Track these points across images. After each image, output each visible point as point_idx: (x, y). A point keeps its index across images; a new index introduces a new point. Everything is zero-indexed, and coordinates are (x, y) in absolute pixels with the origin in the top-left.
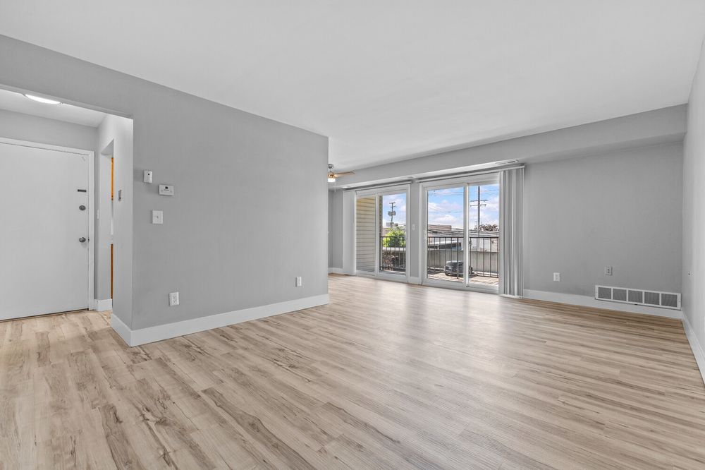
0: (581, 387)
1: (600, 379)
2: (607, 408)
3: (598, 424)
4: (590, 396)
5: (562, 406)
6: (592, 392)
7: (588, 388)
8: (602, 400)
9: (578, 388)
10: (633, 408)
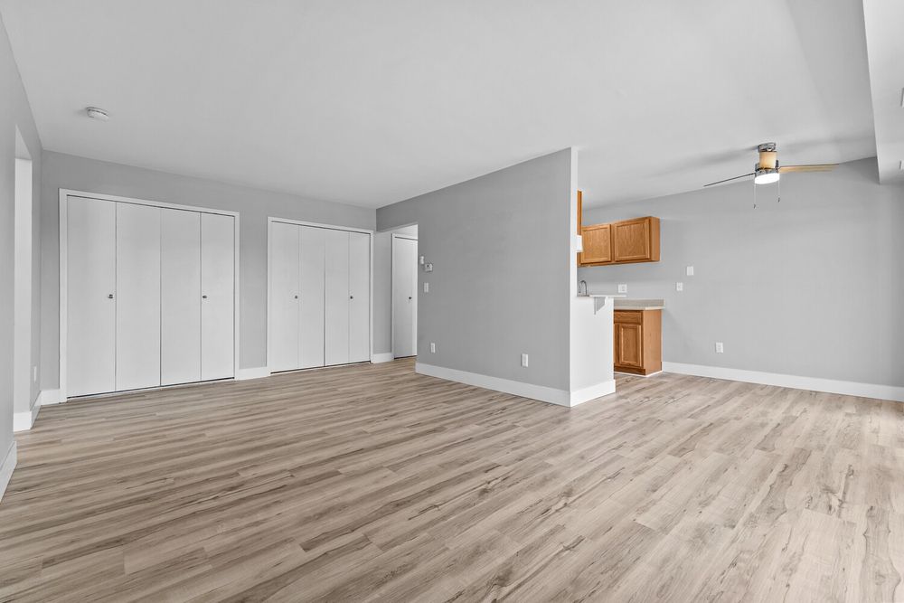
0: (163, 504)
1: (149, 530)
2: (122, 497)
3: (124, 480)
4: (146, 499)
5: (164, 476)
6: (148, 505)
7: (156, 507)
8: (130, 503)
9: (165, 500)
10: (92, 513)
